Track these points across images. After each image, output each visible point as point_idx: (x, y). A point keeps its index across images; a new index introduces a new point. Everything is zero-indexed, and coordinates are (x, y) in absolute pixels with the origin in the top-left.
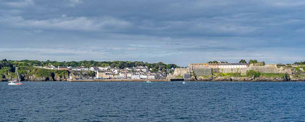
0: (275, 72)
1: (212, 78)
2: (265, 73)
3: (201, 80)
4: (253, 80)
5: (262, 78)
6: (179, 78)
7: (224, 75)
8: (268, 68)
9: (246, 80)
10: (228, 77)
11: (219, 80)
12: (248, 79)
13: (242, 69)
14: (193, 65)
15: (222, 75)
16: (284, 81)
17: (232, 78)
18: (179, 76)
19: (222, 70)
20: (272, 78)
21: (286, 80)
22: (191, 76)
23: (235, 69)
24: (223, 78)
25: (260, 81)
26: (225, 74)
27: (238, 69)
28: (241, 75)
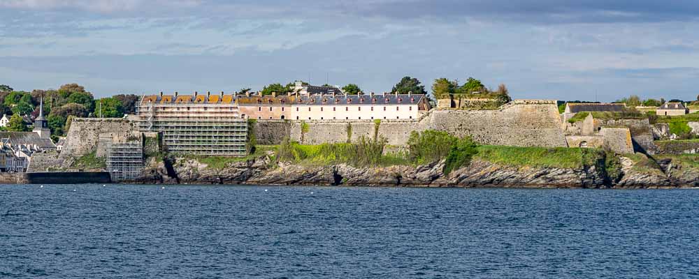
0: (551, 139)
1: (249, 167)
2: (503, 147)
3: (194, 179)
4: (442, 180)
5: (482, 172)
6: (87, 170)
7: (304, 156)
8: (517, 122)
9: (404, 180)
10: (320, 165)
11: (277, 180)
12: (418, 175)
13: (397, 124)
14: (158, 101)
15: (297, 155)
16: (584, 186)
17: (344, 168)
18: (89, 156)
19: (304, 128)
20: (528, 172)
21: (599, 180)
22: (146, 156)
23: (365, 124)
24: (300, 168)
25: (474, 185)
26: (312, 148)
27: (378, 123)
28: (385, 153)
